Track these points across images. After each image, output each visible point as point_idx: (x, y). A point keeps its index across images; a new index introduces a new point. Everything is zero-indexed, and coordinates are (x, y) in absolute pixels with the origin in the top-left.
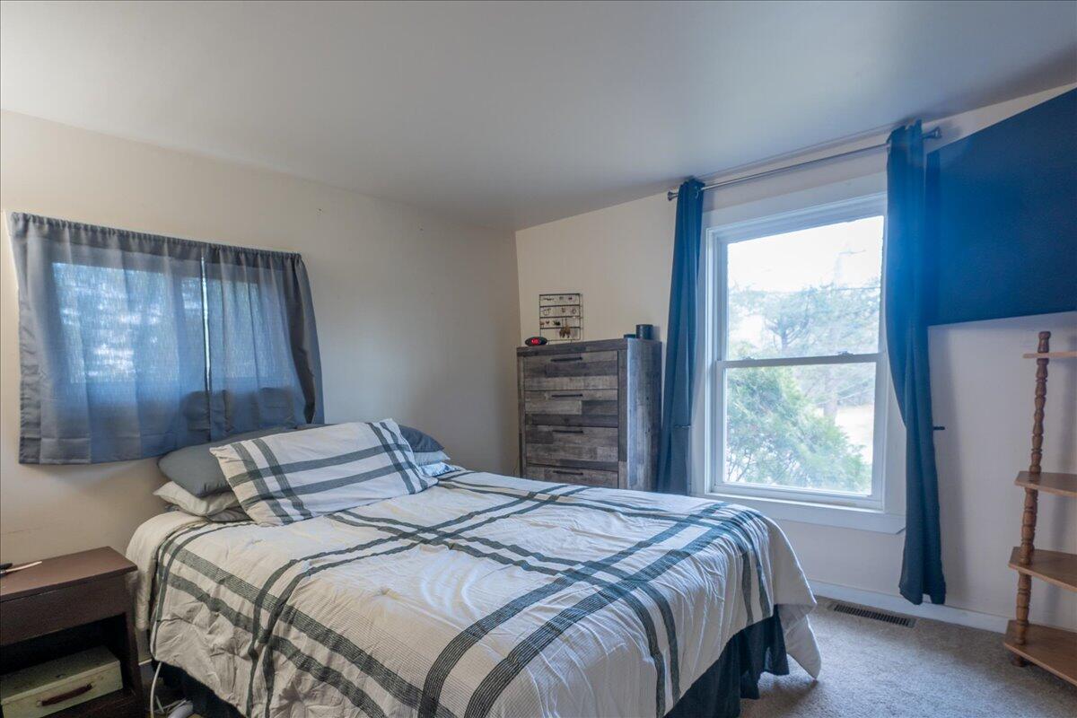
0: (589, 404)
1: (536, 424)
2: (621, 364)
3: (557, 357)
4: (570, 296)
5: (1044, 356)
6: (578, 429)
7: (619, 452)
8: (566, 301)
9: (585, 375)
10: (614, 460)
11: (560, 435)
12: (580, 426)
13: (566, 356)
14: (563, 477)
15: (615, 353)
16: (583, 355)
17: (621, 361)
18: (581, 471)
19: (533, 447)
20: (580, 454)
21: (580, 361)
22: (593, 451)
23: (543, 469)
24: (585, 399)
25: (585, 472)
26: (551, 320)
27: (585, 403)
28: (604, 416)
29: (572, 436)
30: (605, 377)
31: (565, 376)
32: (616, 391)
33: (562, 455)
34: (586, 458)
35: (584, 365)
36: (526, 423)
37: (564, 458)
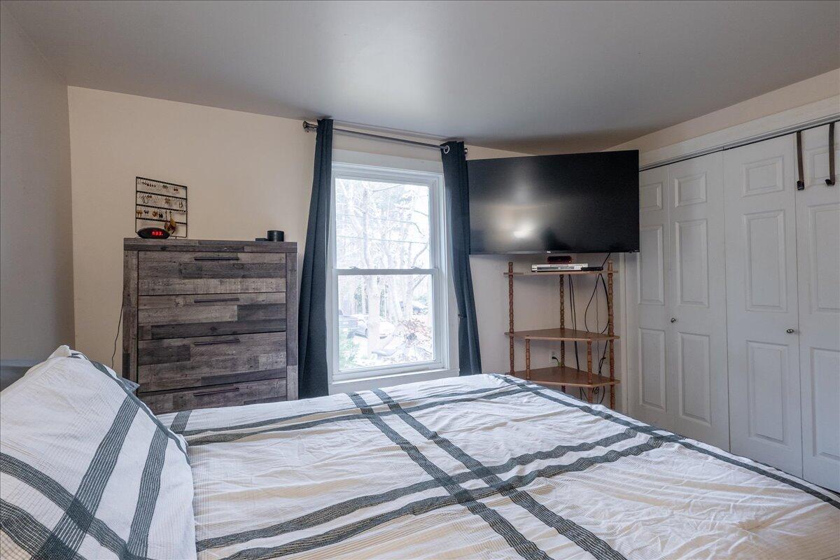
0: (248, 309)
1: (157, 338)
2: (290, 267)
3: (199, 255)
4: (177, 187)
5: (510, 274)
6: (231, 338)
7: (287, 357)
8: (171, 192)
9: (244, 277)
10: (282, 365)
11: (203, 349)
12: (234, 333)
13: (215, 255)
14: (206, 399)
15: (284, 255)
16: (240, 255)
17: (290, 264)
18: (235, 386)
19: (150, 369)
20: (234, 365)
21: (235, 262)
22: (255, 360)
23: (171, 396)
24: (241, 303)
25: (240, 386)
26: (151, 210)
27: (241, 308)
28: (270, 321)
29: (224, 348)
30: (270, 280)
31: (213, 277)
32: (284, 294)
33: (205, 372)
34: (242, 370)
35: (242, 266)
36: (139, 337)
37: (207, 375)
